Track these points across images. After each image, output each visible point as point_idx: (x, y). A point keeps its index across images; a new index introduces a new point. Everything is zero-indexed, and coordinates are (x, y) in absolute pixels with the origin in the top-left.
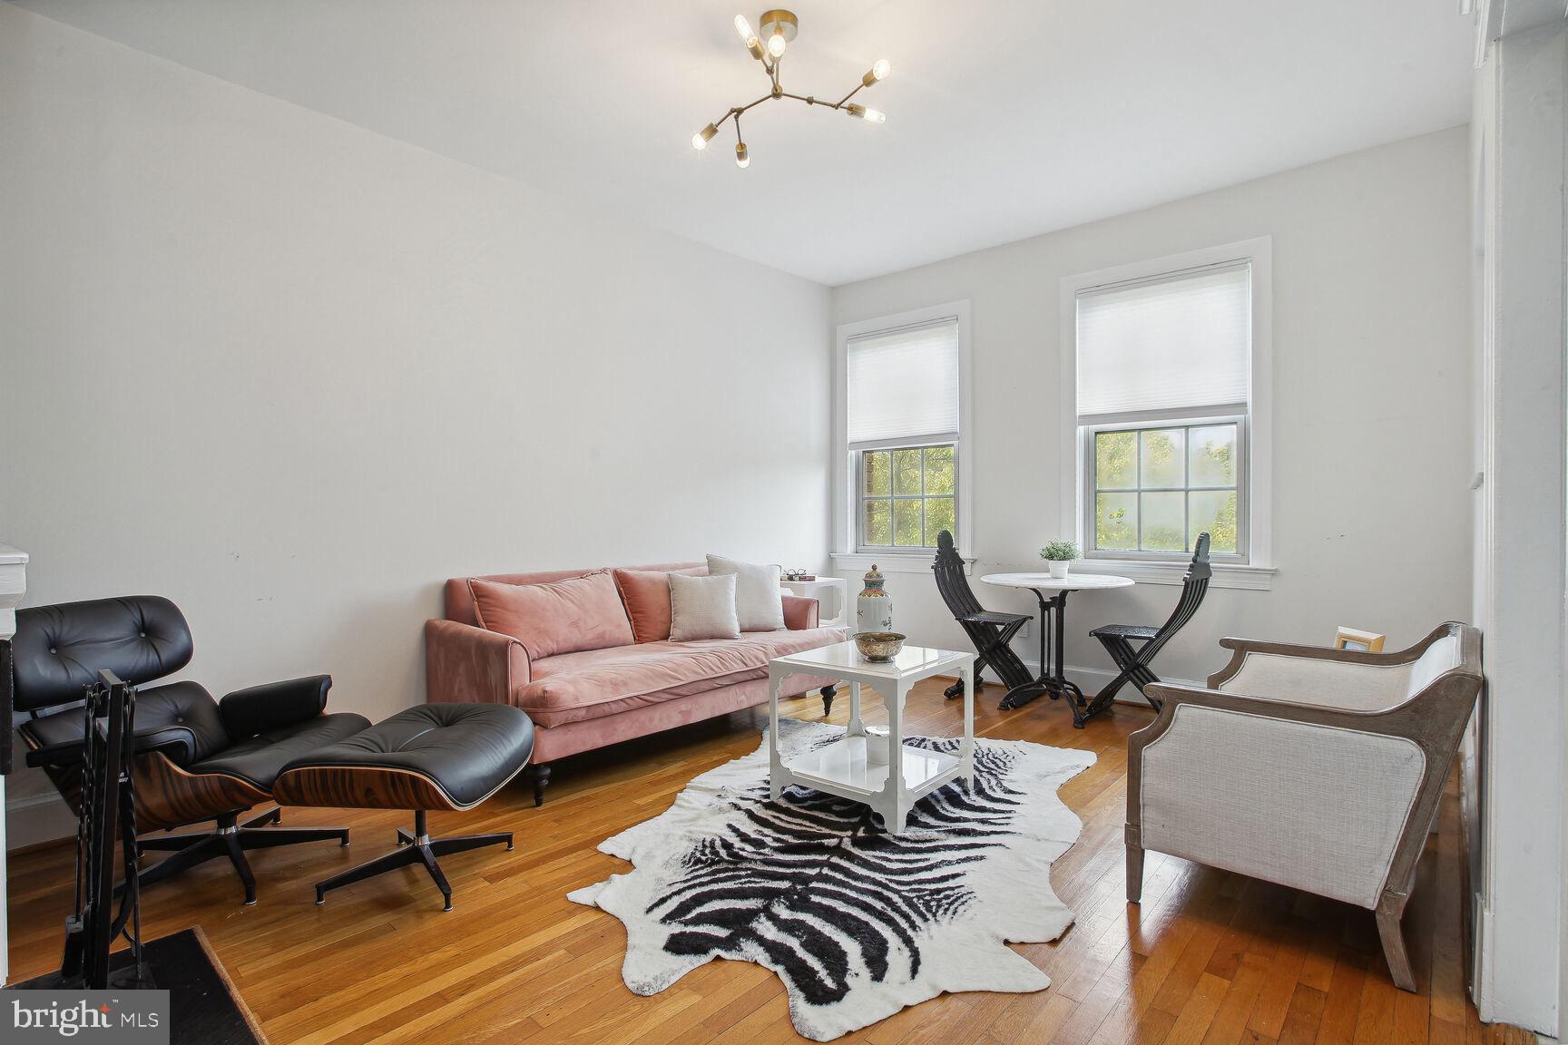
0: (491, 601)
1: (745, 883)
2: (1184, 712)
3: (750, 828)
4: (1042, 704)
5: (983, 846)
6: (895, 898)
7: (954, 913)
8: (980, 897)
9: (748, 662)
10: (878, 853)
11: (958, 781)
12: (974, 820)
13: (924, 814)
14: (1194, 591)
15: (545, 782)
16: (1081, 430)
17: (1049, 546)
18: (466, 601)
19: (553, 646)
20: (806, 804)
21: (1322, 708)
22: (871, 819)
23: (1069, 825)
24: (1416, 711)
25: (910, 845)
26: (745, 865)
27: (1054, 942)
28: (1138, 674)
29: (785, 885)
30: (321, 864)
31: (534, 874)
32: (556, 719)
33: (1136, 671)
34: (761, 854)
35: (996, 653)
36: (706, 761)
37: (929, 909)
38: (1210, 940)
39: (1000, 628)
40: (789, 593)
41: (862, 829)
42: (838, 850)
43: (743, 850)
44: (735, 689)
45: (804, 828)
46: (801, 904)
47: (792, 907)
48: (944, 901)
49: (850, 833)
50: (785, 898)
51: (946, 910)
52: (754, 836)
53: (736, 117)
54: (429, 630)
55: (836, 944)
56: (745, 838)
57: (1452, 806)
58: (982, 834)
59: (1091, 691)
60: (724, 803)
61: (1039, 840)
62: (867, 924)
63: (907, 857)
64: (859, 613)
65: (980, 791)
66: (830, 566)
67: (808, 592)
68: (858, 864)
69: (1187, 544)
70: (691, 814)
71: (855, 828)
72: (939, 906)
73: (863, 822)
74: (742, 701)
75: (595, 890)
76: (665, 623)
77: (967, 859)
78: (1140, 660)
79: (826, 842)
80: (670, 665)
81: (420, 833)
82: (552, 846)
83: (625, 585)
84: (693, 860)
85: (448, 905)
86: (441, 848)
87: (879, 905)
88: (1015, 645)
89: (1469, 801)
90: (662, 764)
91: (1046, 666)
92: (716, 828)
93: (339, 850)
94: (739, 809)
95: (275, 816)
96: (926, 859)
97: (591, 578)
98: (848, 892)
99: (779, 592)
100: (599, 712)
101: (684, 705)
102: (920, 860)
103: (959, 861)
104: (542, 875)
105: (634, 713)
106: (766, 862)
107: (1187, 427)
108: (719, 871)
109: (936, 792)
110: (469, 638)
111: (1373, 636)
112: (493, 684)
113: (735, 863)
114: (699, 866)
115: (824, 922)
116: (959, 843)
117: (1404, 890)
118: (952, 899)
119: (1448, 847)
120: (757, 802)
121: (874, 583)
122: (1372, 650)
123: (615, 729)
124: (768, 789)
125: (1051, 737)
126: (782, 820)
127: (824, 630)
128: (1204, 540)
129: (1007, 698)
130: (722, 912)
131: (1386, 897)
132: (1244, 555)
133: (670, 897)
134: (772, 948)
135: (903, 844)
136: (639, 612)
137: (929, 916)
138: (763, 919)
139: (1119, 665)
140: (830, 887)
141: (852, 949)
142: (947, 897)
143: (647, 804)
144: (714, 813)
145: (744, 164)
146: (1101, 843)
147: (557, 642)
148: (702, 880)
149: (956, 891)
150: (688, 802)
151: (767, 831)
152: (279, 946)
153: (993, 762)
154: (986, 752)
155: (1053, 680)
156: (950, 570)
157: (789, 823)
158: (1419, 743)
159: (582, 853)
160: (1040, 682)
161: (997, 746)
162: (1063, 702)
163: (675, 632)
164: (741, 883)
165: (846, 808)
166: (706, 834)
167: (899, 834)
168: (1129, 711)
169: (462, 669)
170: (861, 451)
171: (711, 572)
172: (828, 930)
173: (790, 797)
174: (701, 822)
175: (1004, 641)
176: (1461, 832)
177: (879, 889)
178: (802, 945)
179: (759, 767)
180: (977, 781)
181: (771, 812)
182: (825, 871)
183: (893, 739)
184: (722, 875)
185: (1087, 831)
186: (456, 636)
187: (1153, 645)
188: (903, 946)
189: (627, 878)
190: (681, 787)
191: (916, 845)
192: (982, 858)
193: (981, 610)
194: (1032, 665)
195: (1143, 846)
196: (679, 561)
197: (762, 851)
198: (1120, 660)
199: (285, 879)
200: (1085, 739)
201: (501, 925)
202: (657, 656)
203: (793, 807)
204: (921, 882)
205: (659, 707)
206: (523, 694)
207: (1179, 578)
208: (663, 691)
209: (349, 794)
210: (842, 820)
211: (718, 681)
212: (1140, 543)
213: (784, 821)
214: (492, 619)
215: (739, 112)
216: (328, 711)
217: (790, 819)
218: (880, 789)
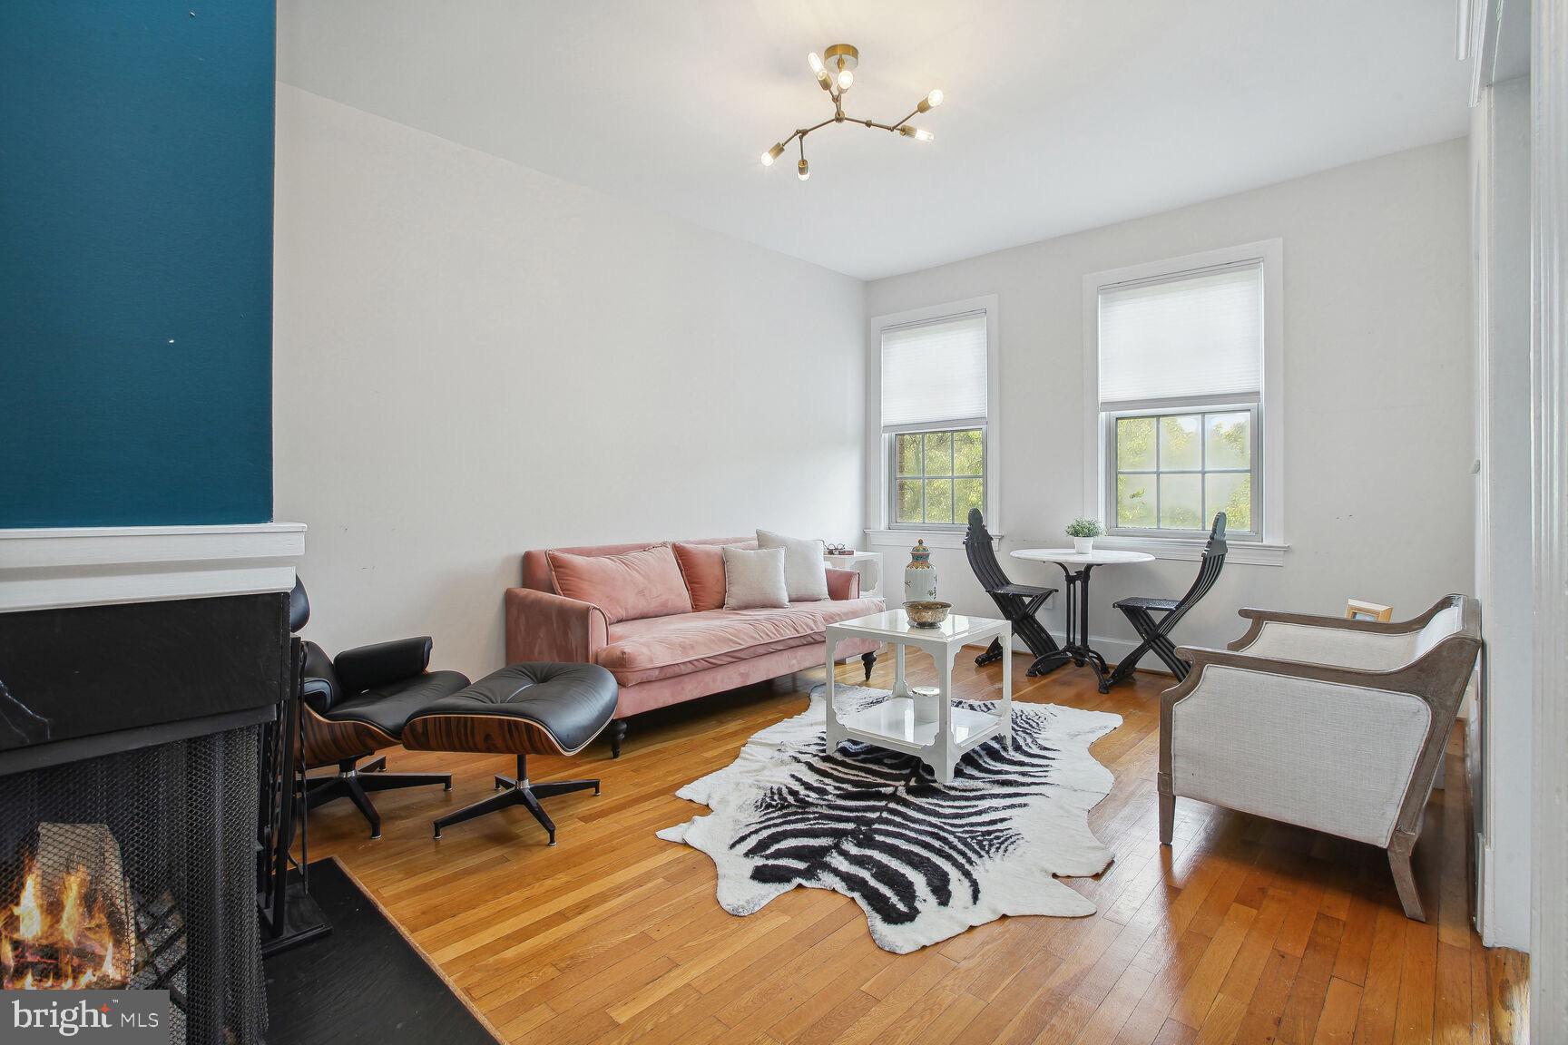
0: (567, 571)
1: (815, 824)
2: (1212, 672)
3: (812, 778)
4: (1066, 671)
5: (1026, 795)
6: (951, 838)
7: (1005, 851)
8: (1027, 838)
9: (799, 629)
10: (930, 800)
11: (998, 739)
12: (1014, 773)
13: (969, 767)
14: (1212, 566)
15: (622, 736)
16: (1103, 415)
17: (1075, 523)
18: (543, 570)
19: (622, 613)
20: (860, 758)
21: (1337, 668)
22: (921, 771)
23: (1103, 778)
24: (1422, 670)
25: (958, 793)
26: (812, 809)
27: (1097, 876)
28: (1159, 644)
29: (851, 826)
30: (429, 806)
31: (622, 816)
32: (633, 678)
33: (1157, 641)
34: (825, 800)
35: (1024, 624)
36: (761, 720)
37: (982, 847)
38: (1237, 876)
39: (1027, 600)
40: (830, 566)
41: (913, 779)
42: (893, 797)
43: (808, 796)
44: (786, 654)
45: (861, 779)
46: (867, 842)
47: (859, 844)
48: (995, 841)
49: (903, 783)
50: (852, 837)
51: (998, 848)
52: (815, 785)
53: (801, 138)
54: (509, 598)
55: (903, 875)
56: (808, 787)
57: (1457, 766)
58: (1023, 784)
59: (1114, 659)
60: (785, 757)
61: (1076, 791)
62: (928, 859)
63: (957, 803)
64: (906, 583)
65: (1018, 748)
66: (865, 541)
67: (847, 565)
68: (914, 809)
69: (1204, 522)
70: (755, 766)
71: (907, 778)
72: (991, 845)
73: (915, 773)
74: (794, 665)
75: (680, 829)
76: (719, 593)
77: (1012, 806)
78: (1160, 631)
79: (883, 790)
80: (731, 630)
81: (521, 777)
82: (635, 792)
83: (683, 557)
84: (764, 805)
85: (552, 841)
86: (540, 791)
87: (937, 844)
88: (1041, 616)
89: (1472, 762)
90: (722, 723)
91: (1071, 636)
92: (781, 777)
93: (442, 794)
94: (799, 761)
95: (381, 764)
96: (975, 806)
97: (653, 550)
98: (907, 832)
99: (823, 565)
100: (669, 672)
101: (743, 667)
102: (970, 806)
103: (1005, 808)
104: (629, 818)
105: (699, 674)
106: (830, 807)
107: (1204, 413)
108: (789, 814)
109: (978, 749)
110: (550, 604)
111: (1381, 608)
112: (574, 646)
113: (803, 808)
114: (771, 810)
115: (889, 858)
116: (1004, 793)
117: (1413, 830)
118: (1002, 839)
119: (1453, 802)
120: (815, 756)
121: (920, 557)
122: (1381, 620)
123: (683, 689)
124: (824, 745)
125: (1078, 702)
126: (840, 772)
127: (866, 600)
128: (1220, 520)
129: (1035, 665)
130: (797, 848)
131: (1397, 836)
132: (1257, 531)
133: (749, 835)
134: (845, 878)
135: (953, 793)
136: (697, 583)
137: (983, 853)
138: (835, 854)
139: (1141, 634)
140: (891, 828)
141: (918, 880)
142: (998, 838)
143: (713, 758)
144: (776, 765)
145: (804, 177)
146: (1133, 793)
147: (626, 609)
148: (775, 821)
149: (1005, 833)
150: (752, 755)
151: (827, 781)
152: (410, 873)
153: (1027, 723)
154: (1019, 713)
155: (1079, 648)
156: (980, 547)
157: (846, 774)
158: (1425, 699)
159: (664, 799)
160: (1065, 651)
161: (1030, 708)
162: (1087, 670)
163: (730, 601)
164: (811, 825)
165: (896, 761)
166: (772, 783)
167: (947, 784)
168: (1149, 678)
169: (542, 633)
170: (893, 434)
171: (760, 546)
172: (895, 864)
173: (843, 751)
174: (766, 772)
175: (1031, 612)
176: (1466, 788)
177: (936, 831)
178: (873, 875)
179: (812, 725)
180: (1014, 739)
181: (828, 765)
182: (885, 815)
183: (942, 698)
184: (793, 818)
185: (1118, 782)
186: (537, 605)
187: (1174, 616)
188: (963, 878)
189: (707, 819)
190: (743, 742)
191: (965, 794)
192: (1025, 805)
193: (1008, 583)
194: (1059, 636)
195: (1174, 793)
196: (730, 536)
197: (826, 797)
198: (1142, 631)
199: (402, 818)
200: (1109, 704)
201: (602, 858)
202: (717, 623)
203: (848, 760)
204: (972, 825)
205: (720, 669)
206: (603, 655)
207: (1197, 555)
208: (726, 654)
209: (470, 739)
210: (894, 772)
211: (773, 646)
212: (1159, 521)
213: (841, 772)
214: (568, 587)
215: (804, 133)
216: (430, 669)
217: (846, 771)
218: (931, 742)
